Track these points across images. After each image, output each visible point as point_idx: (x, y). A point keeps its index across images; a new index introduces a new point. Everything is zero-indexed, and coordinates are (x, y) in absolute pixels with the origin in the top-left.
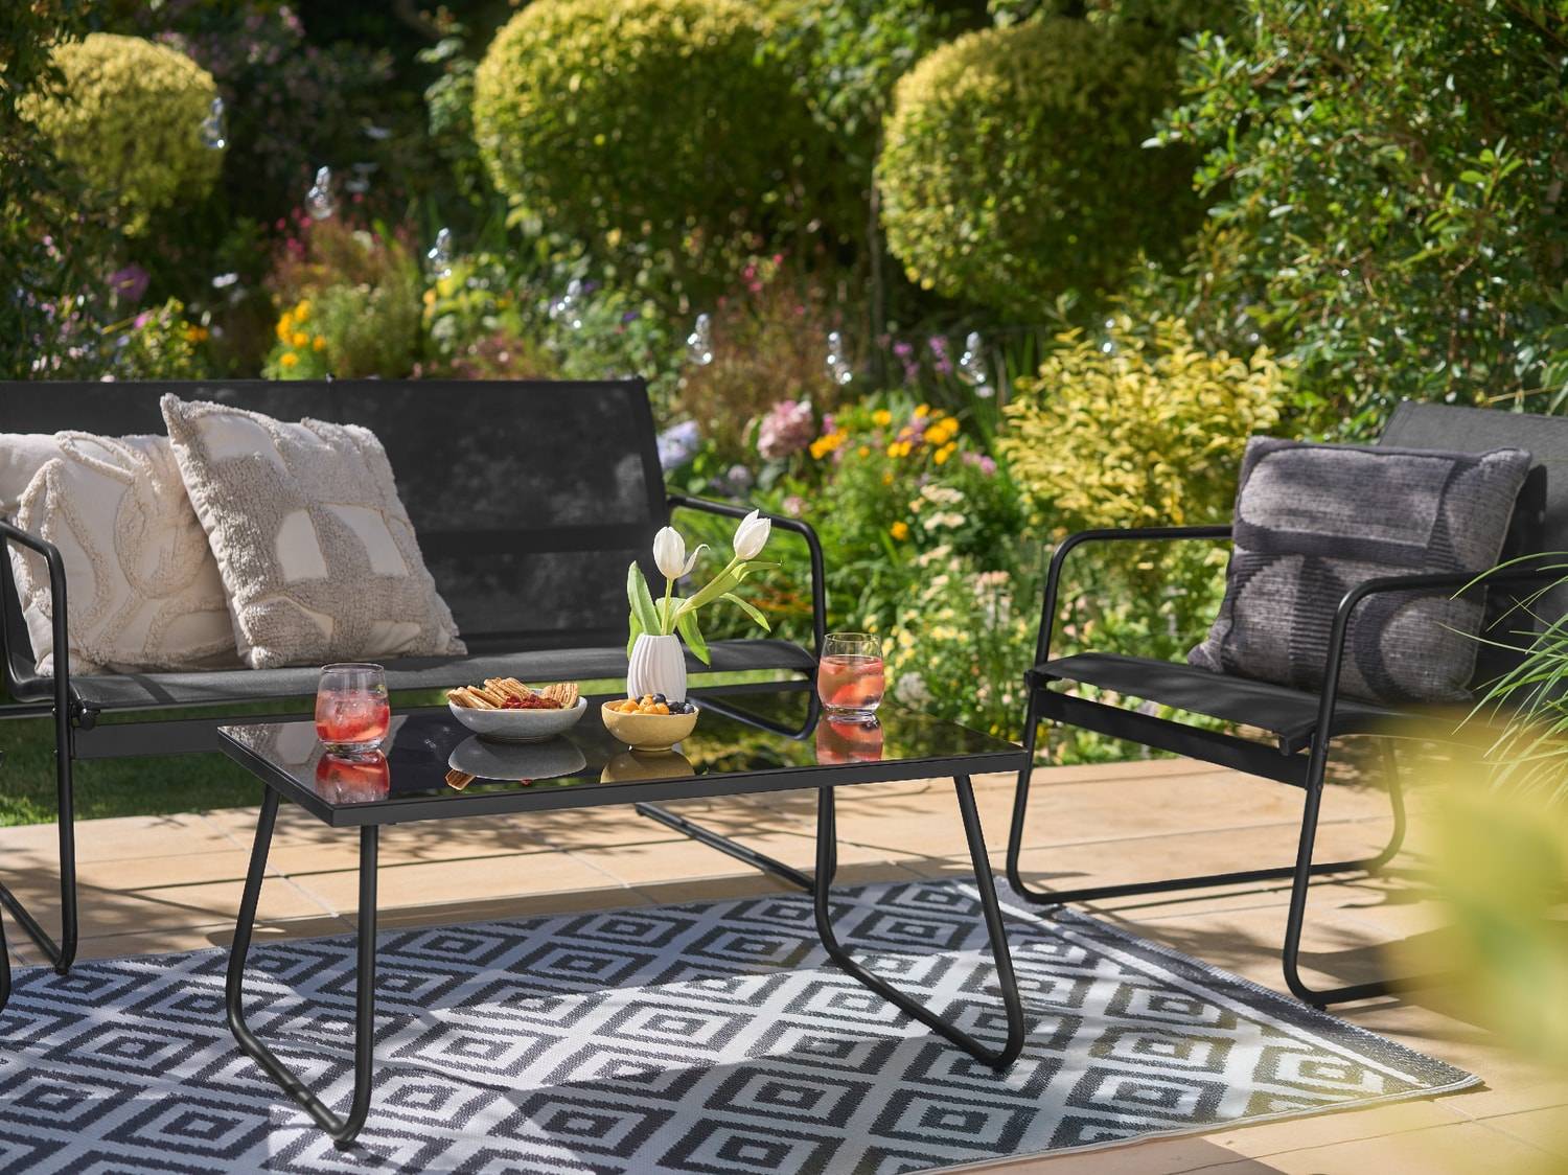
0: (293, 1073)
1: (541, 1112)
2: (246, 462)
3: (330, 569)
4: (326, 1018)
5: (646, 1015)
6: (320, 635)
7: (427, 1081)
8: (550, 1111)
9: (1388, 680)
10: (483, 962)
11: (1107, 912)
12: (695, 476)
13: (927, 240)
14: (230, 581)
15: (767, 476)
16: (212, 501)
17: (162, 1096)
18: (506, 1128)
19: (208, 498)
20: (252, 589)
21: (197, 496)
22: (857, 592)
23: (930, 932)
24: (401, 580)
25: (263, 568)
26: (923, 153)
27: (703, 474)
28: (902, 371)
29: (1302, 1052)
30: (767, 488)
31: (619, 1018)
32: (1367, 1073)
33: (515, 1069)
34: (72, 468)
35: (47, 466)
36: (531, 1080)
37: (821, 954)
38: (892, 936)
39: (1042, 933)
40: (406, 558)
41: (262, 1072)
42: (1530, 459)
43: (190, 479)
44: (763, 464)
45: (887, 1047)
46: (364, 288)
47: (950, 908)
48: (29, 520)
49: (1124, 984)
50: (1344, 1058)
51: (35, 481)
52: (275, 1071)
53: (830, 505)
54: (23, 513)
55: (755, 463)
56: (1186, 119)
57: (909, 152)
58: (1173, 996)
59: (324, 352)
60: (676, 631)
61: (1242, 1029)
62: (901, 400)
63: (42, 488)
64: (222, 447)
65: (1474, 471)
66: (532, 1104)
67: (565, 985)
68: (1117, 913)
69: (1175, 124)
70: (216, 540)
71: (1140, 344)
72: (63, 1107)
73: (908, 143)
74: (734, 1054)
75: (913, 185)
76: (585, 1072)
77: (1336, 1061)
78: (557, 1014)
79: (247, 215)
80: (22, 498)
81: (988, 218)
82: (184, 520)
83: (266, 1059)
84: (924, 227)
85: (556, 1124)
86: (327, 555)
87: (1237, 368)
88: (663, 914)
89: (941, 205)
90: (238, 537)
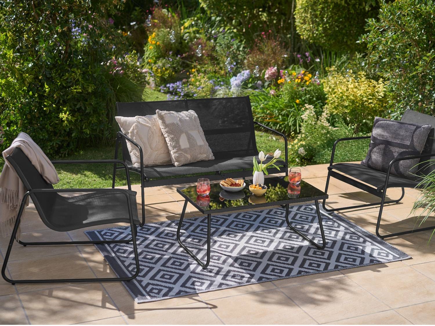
0: (192, 252)
1: (238, 261)
2: (173, 124)
3: (190, 145)
4: (194, 239)
5: (254, 239)
6: (188, 159)
7: (216, 254)
8: (240, 261)
9: (400, 172)
10: (221, 225)
11: (342, 213)
12: (249, 83)
13: (306, 32)
14: (170, 148)
15: (266, 84)
16: (167, 132)
17: (168, 257)
18: (232, 265)
19: (166, 131)
20: (175, 150)
21: (163, 130)
22: (288, 116)
23: (307, 218)
24: (202, 146)
25: (177, 146)
26: (306, 11)
27: (251, 83)
28: (299, 61)
29: (378, 249)
30: (266, 87)
31: (250, 239)
32: (390, 255)
33: (231, 251)
34: (139, 125)
35: (134, 125)
36: (235, 254)
37: (286, 224)
38: (300, 219)
39: (329, 219)
40: (203, 141)
41: (185, 251)
42: (431, 127)
43: (162, 127)
44: (266, 81)
45: (301, 247)
46: (169, 29)
47: (311, 212)
48: (131, 136)
49: (345, 232)
50: (386, 251)
51: (132, 128)
52: (188, 252)
53: (281, 93)
54: (130, 134)
55: (264, 81)
56: (366, 37)
57: (302, 10)
58: (355, 235)
59: (159, 45)
60: (263, 171)
61: (367, 243)
62: (298, 68)
63: (133, 129)
64: (168, 121)
65: (420, 129)
66: (236, 260)
67: (238, 231)
68: (344, 213)
69: (363, 38)
70: (167, 139)
71: (354, 76)
72: (152, 259)
73: (302, 8)
74: (271, 248)
75: (303, 18)
76: (244, 253)
77: (384, 252)
78: (238, 238)
79: (137, 6)
80: (130, 131)
81: (320, 29)
82: (160, 134)
83: (185, 249)
84: (305, 29)
85: (241, 264)
86: (189, 142)
87: (375, 82)
88: (254, 213)
89: (309, 24)
90: (172, 140)
